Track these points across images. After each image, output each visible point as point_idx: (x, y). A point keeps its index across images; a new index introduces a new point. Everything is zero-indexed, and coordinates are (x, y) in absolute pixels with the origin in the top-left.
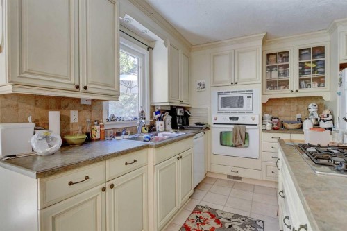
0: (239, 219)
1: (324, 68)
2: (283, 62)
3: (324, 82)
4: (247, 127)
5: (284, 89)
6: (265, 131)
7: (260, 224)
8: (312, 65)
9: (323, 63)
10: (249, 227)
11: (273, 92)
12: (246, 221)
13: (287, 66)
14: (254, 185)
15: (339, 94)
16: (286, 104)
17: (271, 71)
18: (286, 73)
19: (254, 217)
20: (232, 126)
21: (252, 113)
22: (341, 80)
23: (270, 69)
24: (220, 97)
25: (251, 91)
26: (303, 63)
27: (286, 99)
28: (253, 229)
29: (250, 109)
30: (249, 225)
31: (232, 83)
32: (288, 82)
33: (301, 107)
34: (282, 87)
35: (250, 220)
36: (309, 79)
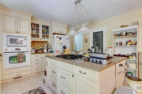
0: (32, 92)
1: (48, 33)
2: (37, 28)
3: (48, 37)
4: (25, 53)
5: (37, 38)
6: (32, 54)
7: (40, 88)
8: (46, 31)
9: (48, 31)
10: (37, 92)
11: (34, 38)
12: (35, 90)
13: (38, 30)
14: (28, 77)
15: (53, 41)
16: (37, 43)
17: (33, 30)
18: (38, 32)
19: (37, 88)
20: (18, 53)
21: (26, 46)
22: (53, 37)
23: (32, 29)
24: (9, 38)
25: (27, 37)
26: (43, 30)
27: (37, 41)
28: (39, 91)
29: (25, 45)
30: (37, 91)
31: (17, 32)
32: (39, 35)
33: (41, 44)
34: (36, 37)
35: (36, 90)
36: (45, 36)
